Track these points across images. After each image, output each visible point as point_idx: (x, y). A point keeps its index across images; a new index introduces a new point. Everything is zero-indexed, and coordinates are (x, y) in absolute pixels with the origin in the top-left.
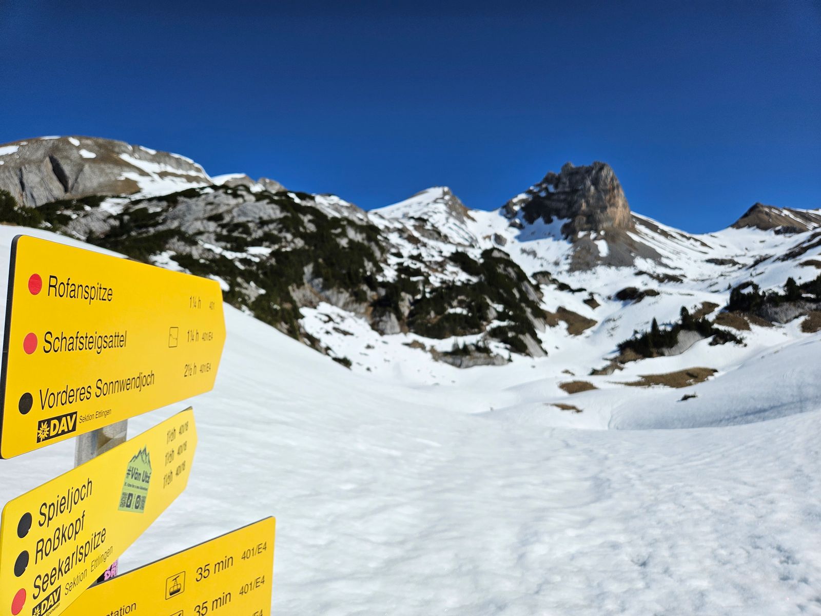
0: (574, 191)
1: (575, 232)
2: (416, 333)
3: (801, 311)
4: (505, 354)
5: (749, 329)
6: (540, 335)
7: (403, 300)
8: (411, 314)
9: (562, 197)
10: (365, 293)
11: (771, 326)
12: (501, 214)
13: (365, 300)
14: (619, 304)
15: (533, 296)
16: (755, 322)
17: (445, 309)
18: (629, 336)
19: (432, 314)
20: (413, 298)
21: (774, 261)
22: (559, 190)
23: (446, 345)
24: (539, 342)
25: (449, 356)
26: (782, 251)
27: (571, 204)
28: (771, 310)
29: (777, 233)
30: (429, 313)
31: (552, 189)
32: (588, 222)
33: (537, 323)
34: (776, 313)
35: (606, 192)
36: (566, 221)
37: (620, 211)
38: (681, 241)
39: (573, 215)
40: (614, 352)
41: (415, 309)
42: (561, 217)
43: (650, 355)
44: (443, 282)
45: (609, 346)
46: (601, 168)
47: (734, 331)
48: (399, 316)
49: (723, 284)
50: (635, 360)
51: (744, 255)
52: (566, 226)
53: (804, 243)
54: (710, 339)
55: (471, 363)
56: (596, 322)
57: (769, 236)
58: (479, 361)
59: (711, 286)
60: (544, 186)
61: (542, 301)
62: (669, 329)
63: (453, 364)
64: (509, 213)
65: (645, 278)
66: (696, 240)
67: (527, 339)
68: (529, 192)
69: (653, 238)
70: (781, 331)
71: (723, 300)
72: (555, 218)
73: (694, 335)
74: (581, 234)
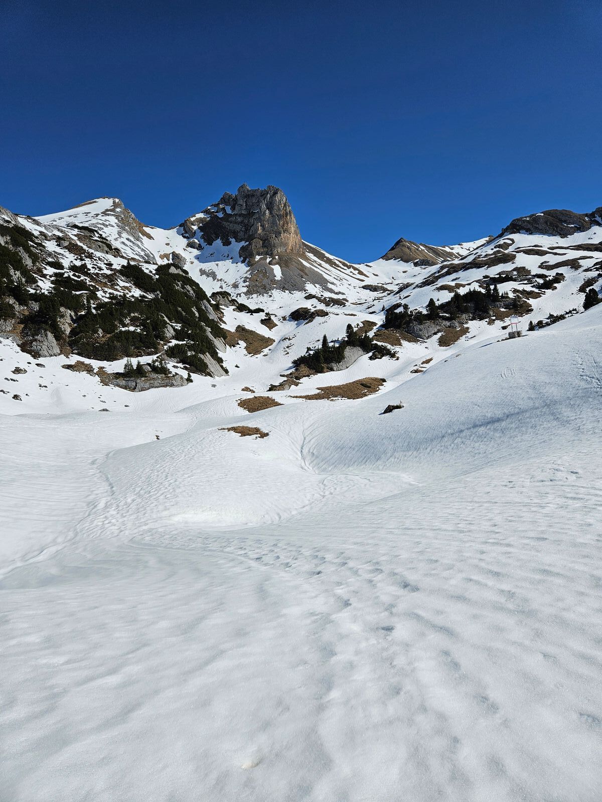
0: (250, 214)
1: (252, 256)
2: (79, 354)
3: (439, 328)
4: (185, 374)
5: (400, 345)
6: (220, 355)
7: (62, 316)
8: (73, 332)
9: (239, 219)
10: (11, 307)
11: (416, 341)
12: (178, 233)
13: (13, 316)
14: (294, 323)
15: (212, 316)
16: (405, 339)
17: (116, 327)
18: (303, 353)
19: (100, 331)
20: (76, 314)
21: (414, 288)
22: (235, 212)
23: (117, 366)
24: (220, 361)
25: (122, 379)
26: (419, 280)
27: (248, 227)
28: (417, 327)
29: (416, 265)
30: (96, 332)
31: (229, 210)
32: (264, 246)
33: (218, 343)
34: (421, 330)
35: (280, 217)
36: (243, 243)
37: (292, 238)
38: (343, 269)
39: (250, 239)
40: (290, 368)
41: (79, 326)
42: (238, 240)
43: (321, 371)
44: (112, 297)
45: (285, 363)
46: (275, 193)
47: (389, 346)
48: (58, 335)
49: (378, 306)
50: (308, 376)
51: (392, 283)
52: (243, 249)
53: (435, 273)
54: (370, 354)
55: (147, 385)
56: (274, 341)
57: (409, 267)
58: (156, 384)
59: (368, 308)
60: (221, 206)
61: (221, 320)
62: (337, 345)
63: (125, 387)
64: (186, 232)
65: (314, 301)
66: (355, 269)
67: (207, 359)
68: (206, 212)
69: (320, 265)
70: (425, 345)
71: (379, 319)
72: (233, 240)
73: (358, 351)
74: (258, 258)
